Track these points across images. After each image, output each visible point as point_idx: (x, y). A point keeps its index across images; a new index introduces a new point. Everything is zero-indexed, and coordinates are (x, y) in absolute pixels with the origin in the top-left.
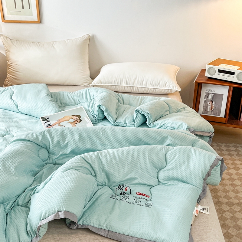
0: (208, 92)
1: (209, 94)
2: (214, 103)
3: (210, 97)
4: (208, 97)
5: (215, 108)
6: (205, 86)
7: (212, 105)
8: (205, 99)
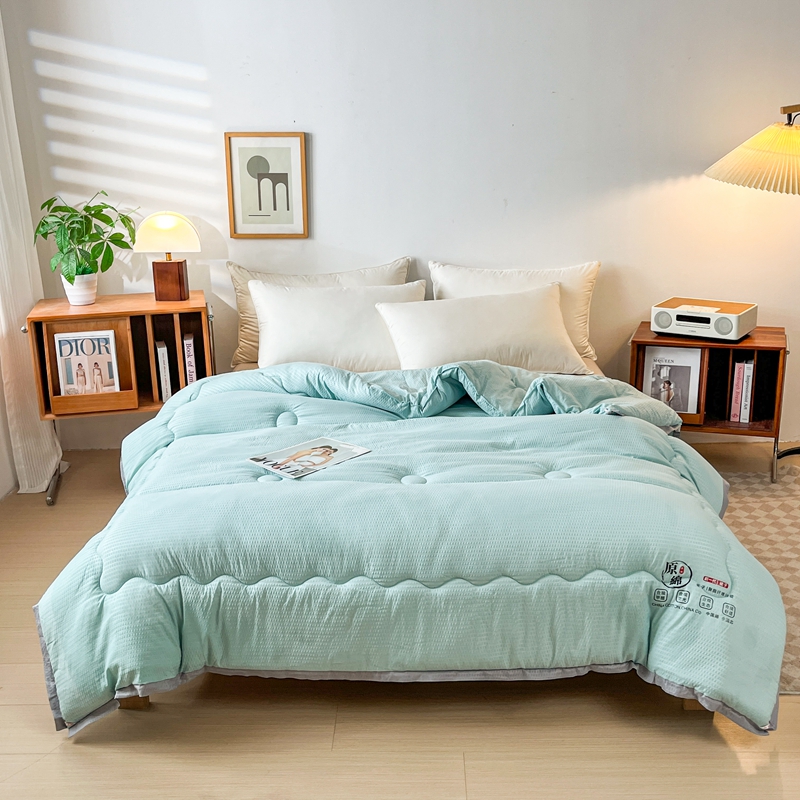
0: (658, 363)
1: (662, 366)
2: (672, 386)
3: (665, 373)
4: (659, 374)
5: (676, 395)
6: (652, 352)
7: (669, 390)
8: (654, 379)
